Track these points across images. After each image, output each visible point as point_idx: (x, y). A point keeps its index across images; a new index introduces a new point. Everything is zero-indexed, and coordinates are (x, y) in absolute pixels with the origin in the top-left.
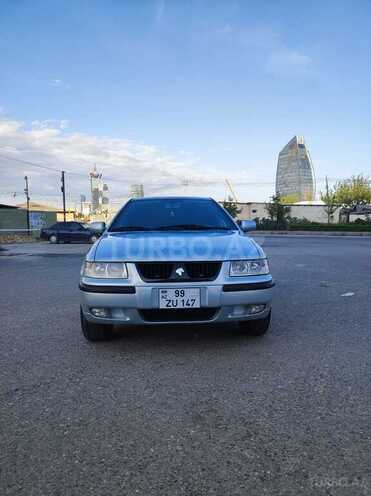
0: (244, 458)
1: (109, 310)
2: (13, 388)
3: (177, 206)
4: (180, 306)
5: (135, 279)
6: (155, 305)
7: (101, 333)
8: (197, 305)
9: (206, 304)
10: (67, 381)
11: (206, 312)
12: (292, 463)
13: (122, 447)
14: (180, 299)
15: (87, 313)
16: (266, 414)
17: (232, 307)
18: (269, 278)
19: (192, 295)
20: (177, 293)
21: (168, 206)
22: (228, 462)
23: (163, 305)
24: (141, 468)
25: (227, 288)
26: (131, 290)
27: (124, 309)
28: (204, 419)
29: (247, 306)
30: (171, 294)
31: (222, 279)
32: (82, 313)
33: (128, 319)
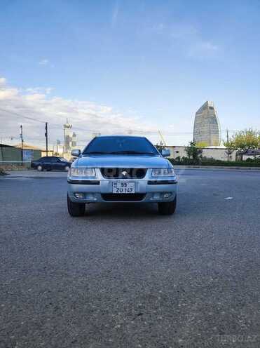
1: (85, 194)
3: (124, 141)
4: (124, 192)
5: (100, 177)
6: (110, 191)
7: (78, 209)
8: (133, 192)
9: (138, 191)
11: (139, 196)
14: (124, 188)
15: (71, 196)
17: (153, 194)
18: (175, 178)
19: (131, 186)
20: (123, 185)
21: (118, 141)
23: (115, 192)
25: (150, 183)
26: (98, 183)
27: (93, 194)
29: (162, 193)
30: (119, 186)
31: (147, 178)
32: (68, 198)
33: (95, 199)
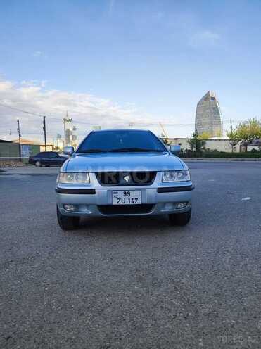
0: (173, 304)
1: (77, 206)
2: (9, 260)
3: (125, 135)
4: (127, 203)
5: (95, 183)
6: (109, 203)
7: (71, 223)
8: (139, 202)
9: (146, 201)
10: (48, 255)
11: (146, 207)
12: (207, 308)
13: (86, 297)
14: (127, 198)
15: (61, 209)
16: (188, 276)
17: (164, 204)
18: (191, 183)
19: (136, 195)
20: (125, 194)
21: (118, 136)
22: (162, 307)
23: (115, 202)
24: (100, 312)
25: (160, 190)
26: (92, 192)
27: (88, 206)
28: (145, 280)
29: (175, 203)
30: (121, 195)
31: (157, 183)
32: (58, 209)
33: (90, 213)
